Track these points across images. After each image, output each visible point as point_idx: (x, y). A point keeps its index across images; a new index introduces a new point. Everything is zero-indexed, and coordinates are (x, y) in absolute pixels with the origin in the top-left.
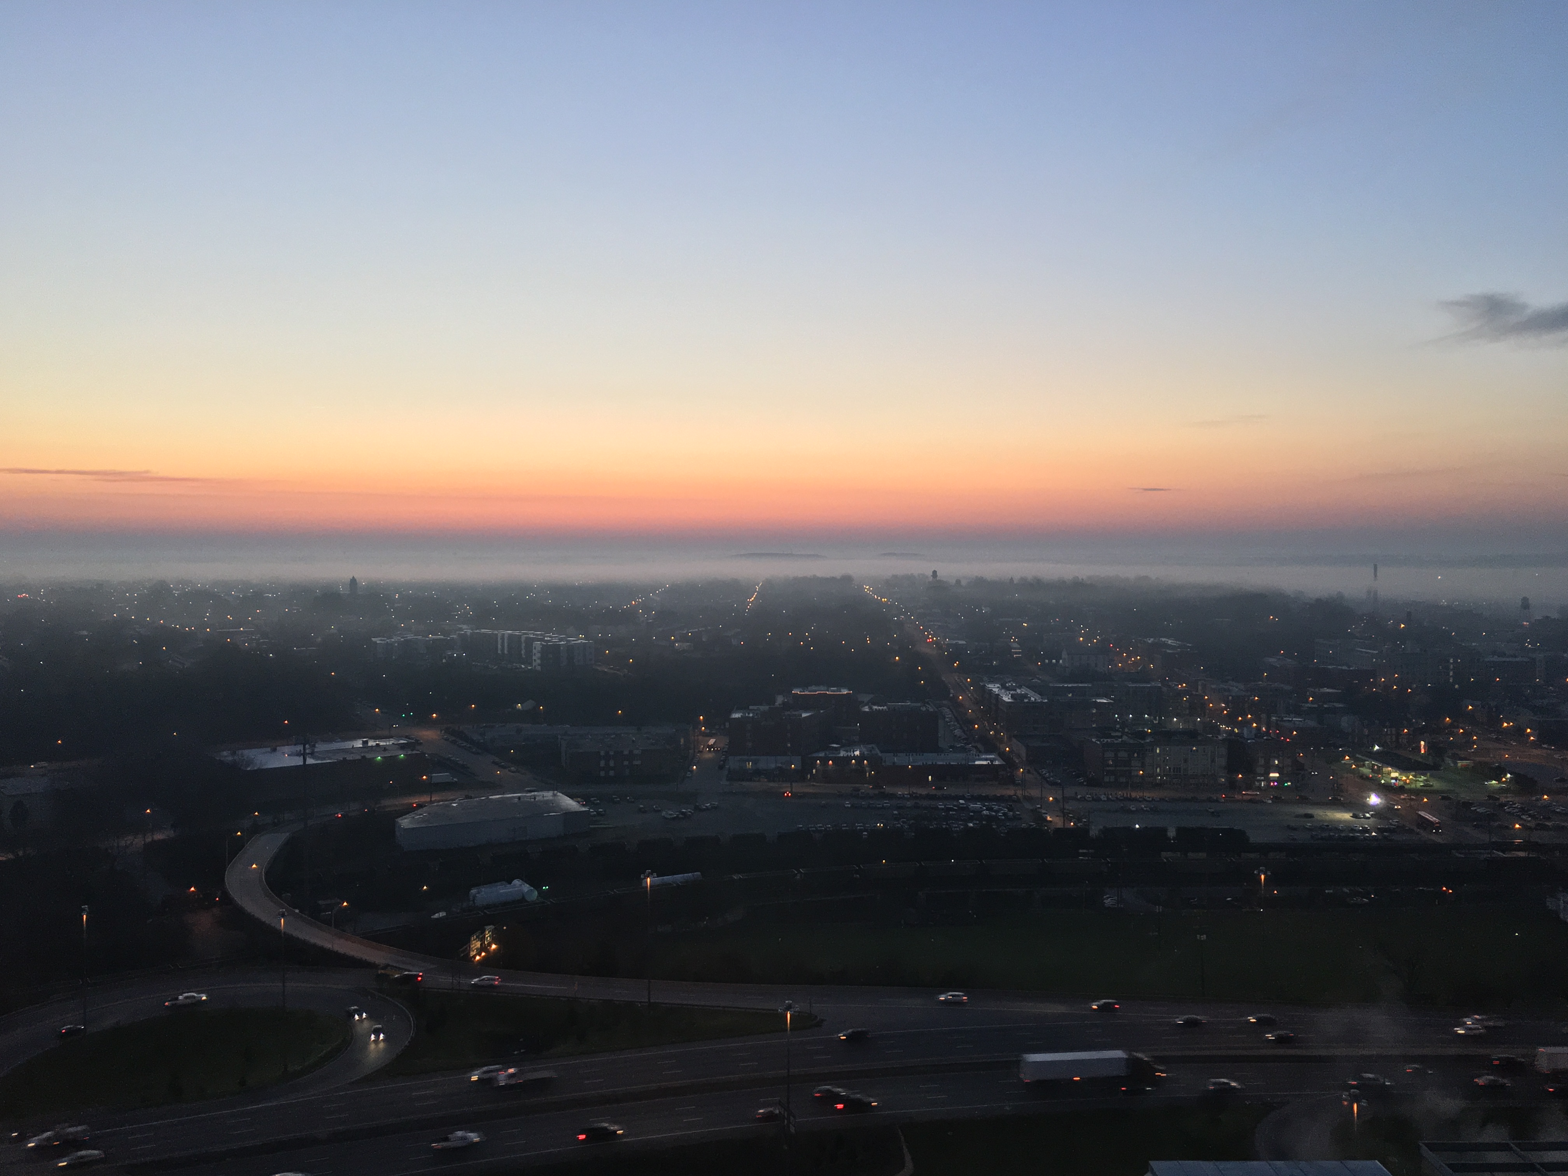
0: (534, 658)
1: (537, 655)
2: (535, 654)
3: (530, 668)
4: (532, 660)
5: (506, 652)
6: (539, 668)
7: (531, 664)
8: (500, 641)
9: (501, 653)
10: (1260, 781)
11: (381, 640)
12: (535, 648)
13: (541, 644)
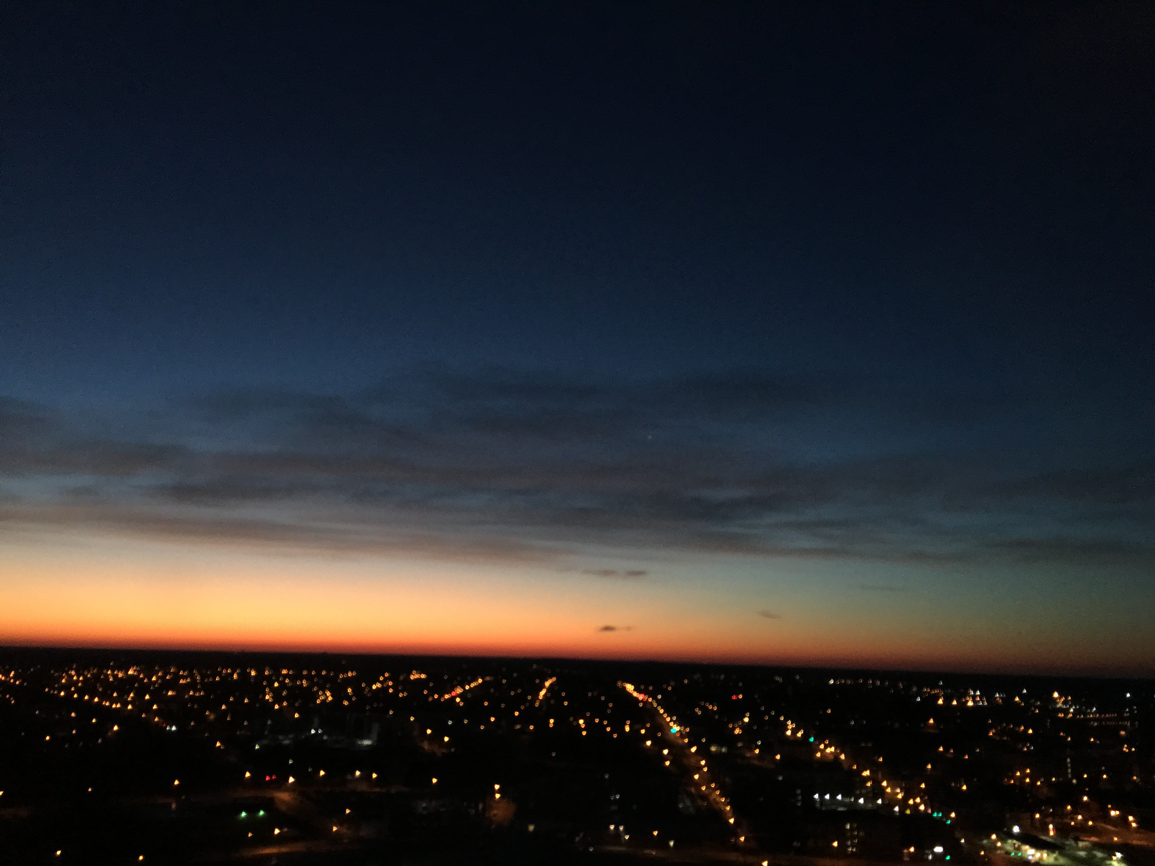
0: (372, 735)
1: (375, 734)
2: (373, 732)
6: (375, 744)
8: (348, 722)
10: (928, 855)
12: (374, 728)
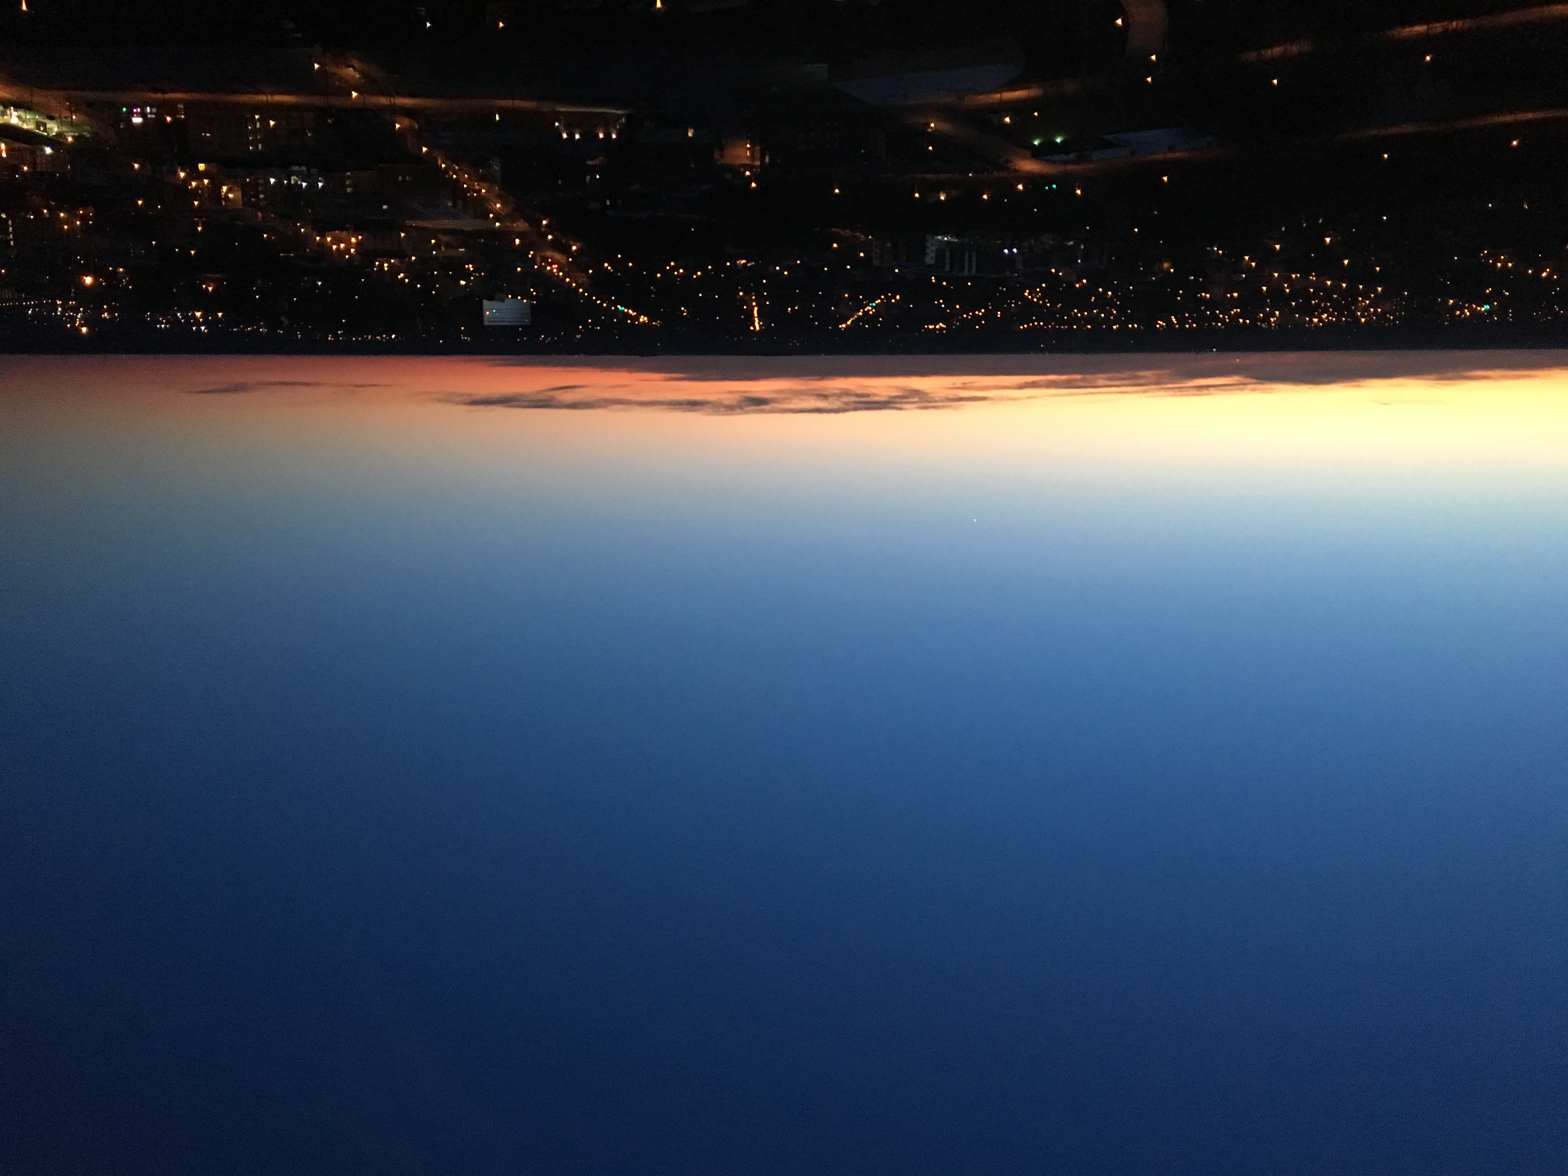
2: (932, 251)
3: (940, 237)
4: (935, 246)
5: (967, 254)
6: (928, 237)
7: (937, 241)
8: (974, 263)
9: (973, 254)
10: (151, 113)
12: (932, 258)
13: (925, 262)
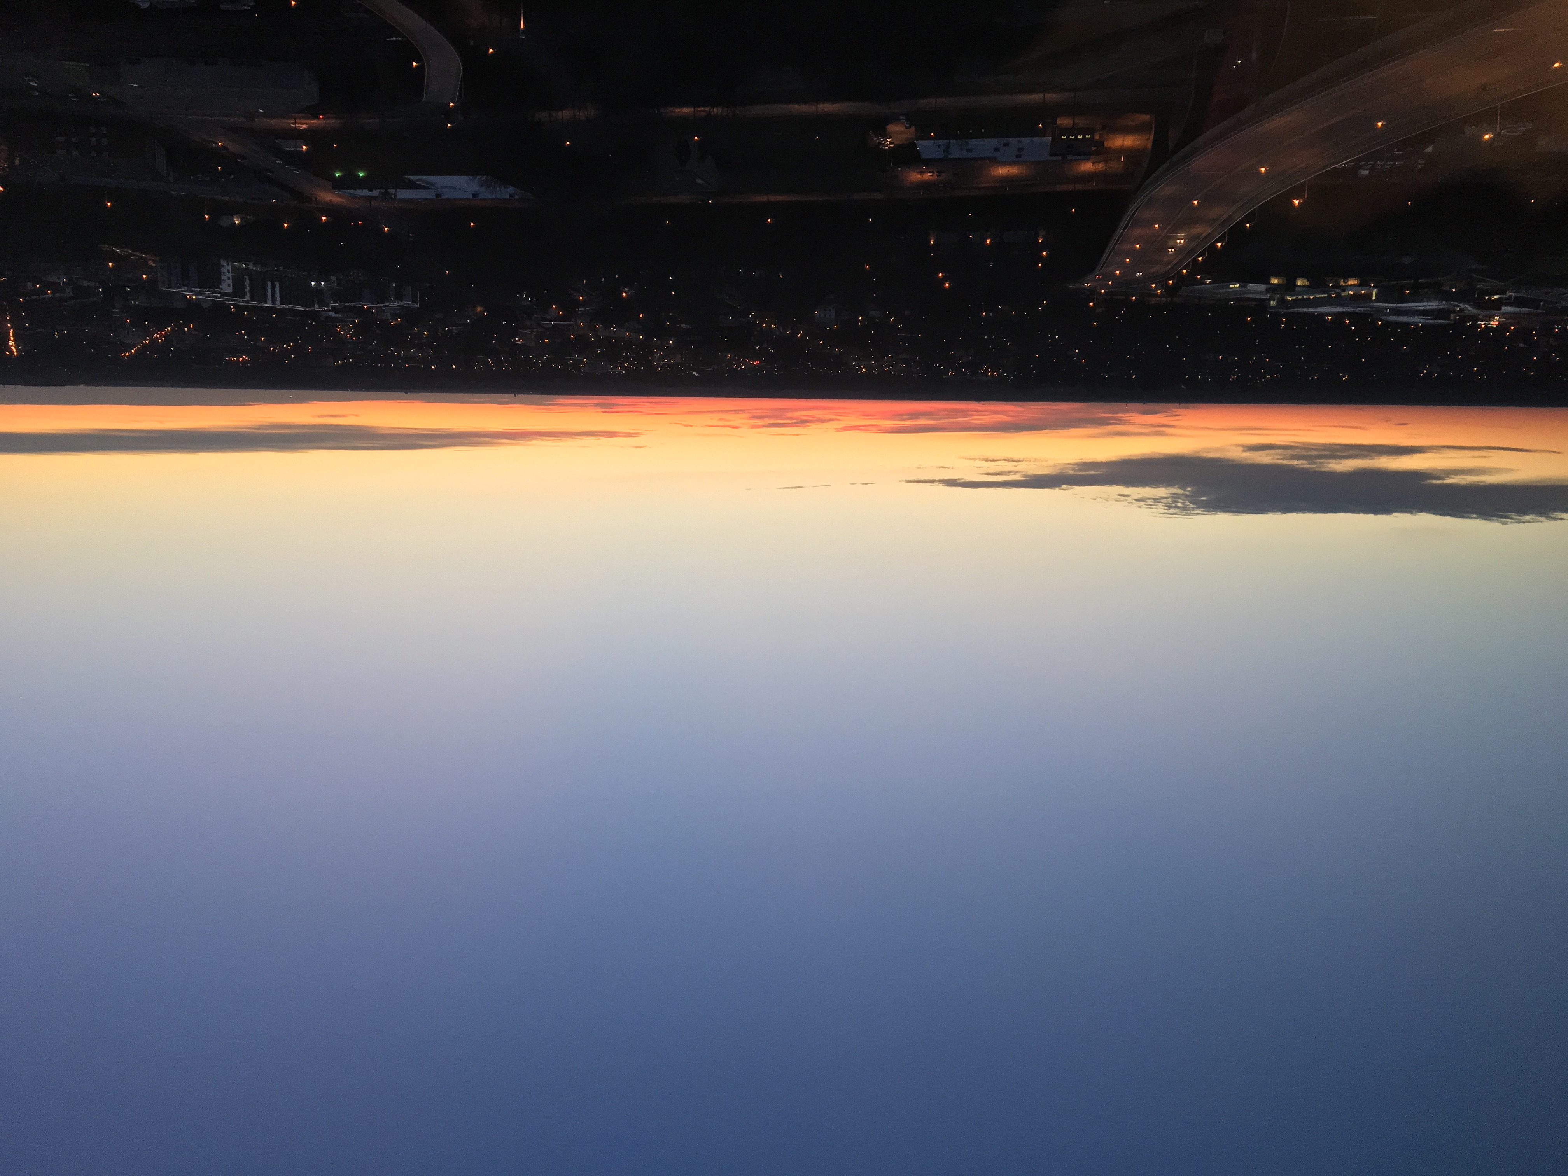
0: (230, 275)
1: (227, 278)
2: (229, 278)
3: (235, 264)
4: (232, 273)
5: (269, 283)
6: (224, 263)
7: (233, 267)
8: (278, 295)
9: (276, 283)
11: (409, 304)
12: (229, 285)
13: (222, 289)
